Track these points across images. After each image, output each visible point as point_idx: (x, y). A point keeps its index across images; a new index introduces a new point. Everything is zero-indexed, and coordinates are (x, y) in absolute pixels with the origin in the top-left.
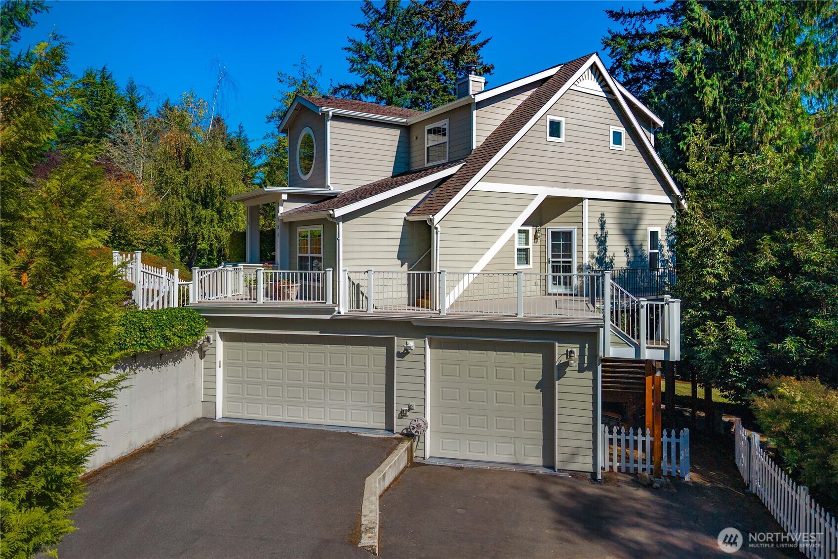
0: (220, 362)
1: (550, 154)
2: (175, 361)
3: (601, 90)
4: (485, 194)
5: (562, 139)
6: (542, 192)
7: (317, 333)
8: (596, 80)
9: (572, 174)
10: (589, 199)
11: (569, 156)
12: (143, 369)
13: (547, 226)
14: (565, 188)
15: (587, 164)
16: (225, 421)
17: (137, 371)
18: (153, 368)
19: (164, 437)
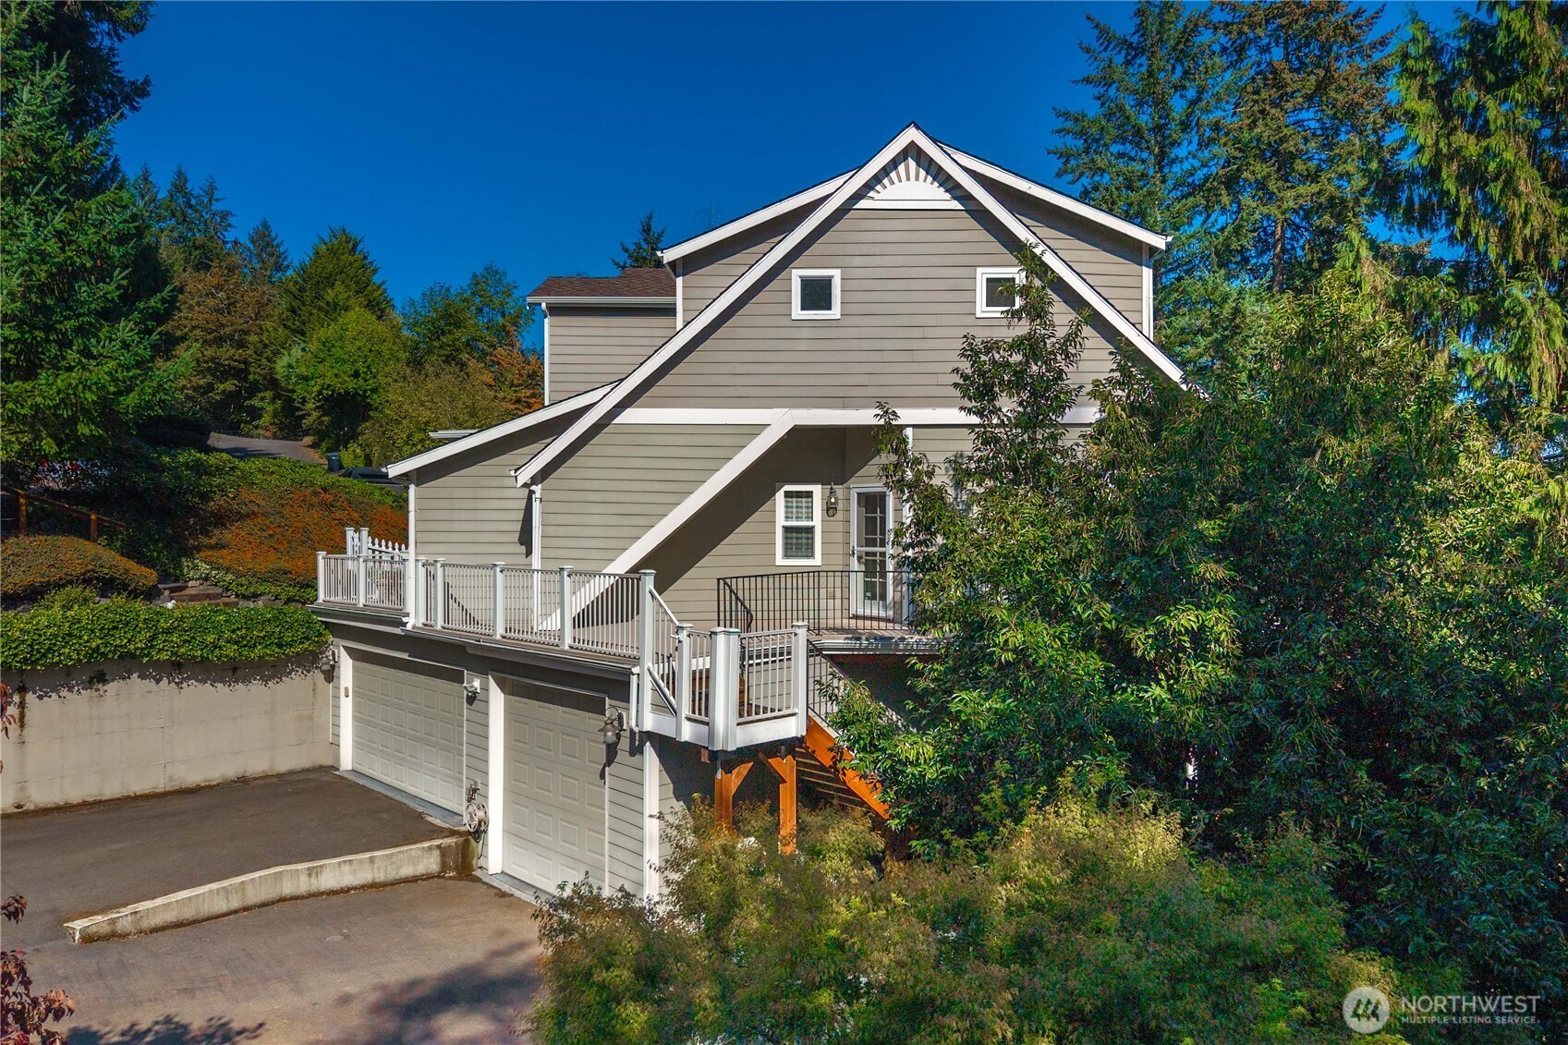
0: (346, 689)
1: (802, 345)
2: (266, 680)
3: (948, 196)
4: (642, 429)
5: (835, 312)
6: (778, 422)
7: (405, 656)
8: (930, 179)
9: (863, 380)
10: (914, 426)
11: (855, 344)
12: (196, 683)
13: (852, 483)
14: (844, 407)
15: (907, 356)
16: (352, 777)
17: (184, 685)
18: (220, 685)
19: (243, 781)
